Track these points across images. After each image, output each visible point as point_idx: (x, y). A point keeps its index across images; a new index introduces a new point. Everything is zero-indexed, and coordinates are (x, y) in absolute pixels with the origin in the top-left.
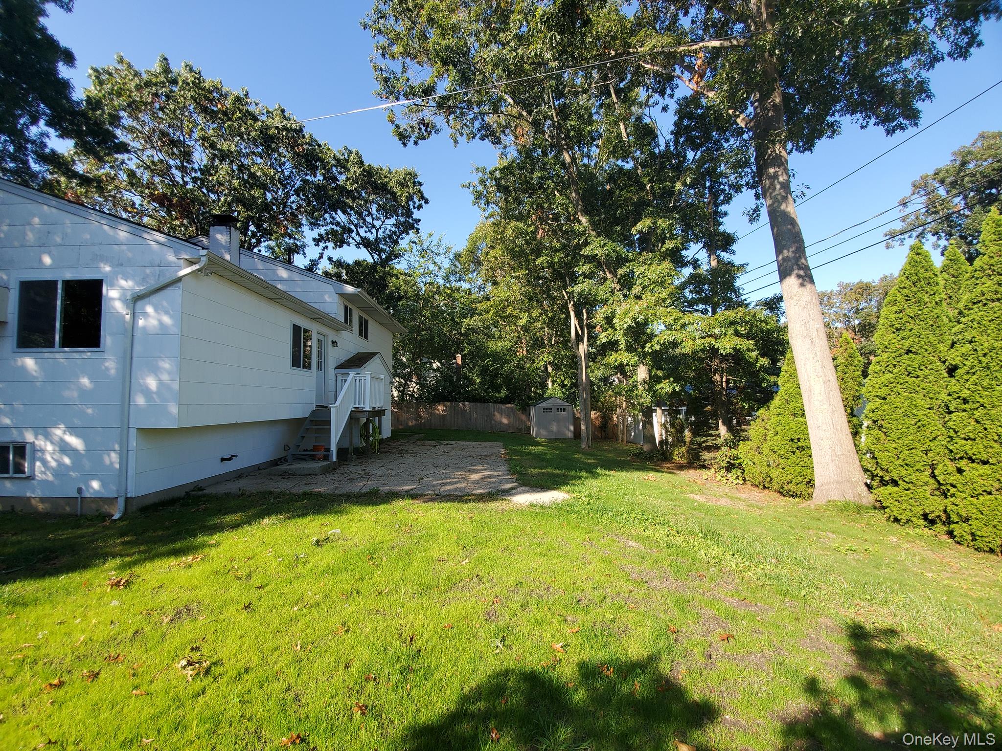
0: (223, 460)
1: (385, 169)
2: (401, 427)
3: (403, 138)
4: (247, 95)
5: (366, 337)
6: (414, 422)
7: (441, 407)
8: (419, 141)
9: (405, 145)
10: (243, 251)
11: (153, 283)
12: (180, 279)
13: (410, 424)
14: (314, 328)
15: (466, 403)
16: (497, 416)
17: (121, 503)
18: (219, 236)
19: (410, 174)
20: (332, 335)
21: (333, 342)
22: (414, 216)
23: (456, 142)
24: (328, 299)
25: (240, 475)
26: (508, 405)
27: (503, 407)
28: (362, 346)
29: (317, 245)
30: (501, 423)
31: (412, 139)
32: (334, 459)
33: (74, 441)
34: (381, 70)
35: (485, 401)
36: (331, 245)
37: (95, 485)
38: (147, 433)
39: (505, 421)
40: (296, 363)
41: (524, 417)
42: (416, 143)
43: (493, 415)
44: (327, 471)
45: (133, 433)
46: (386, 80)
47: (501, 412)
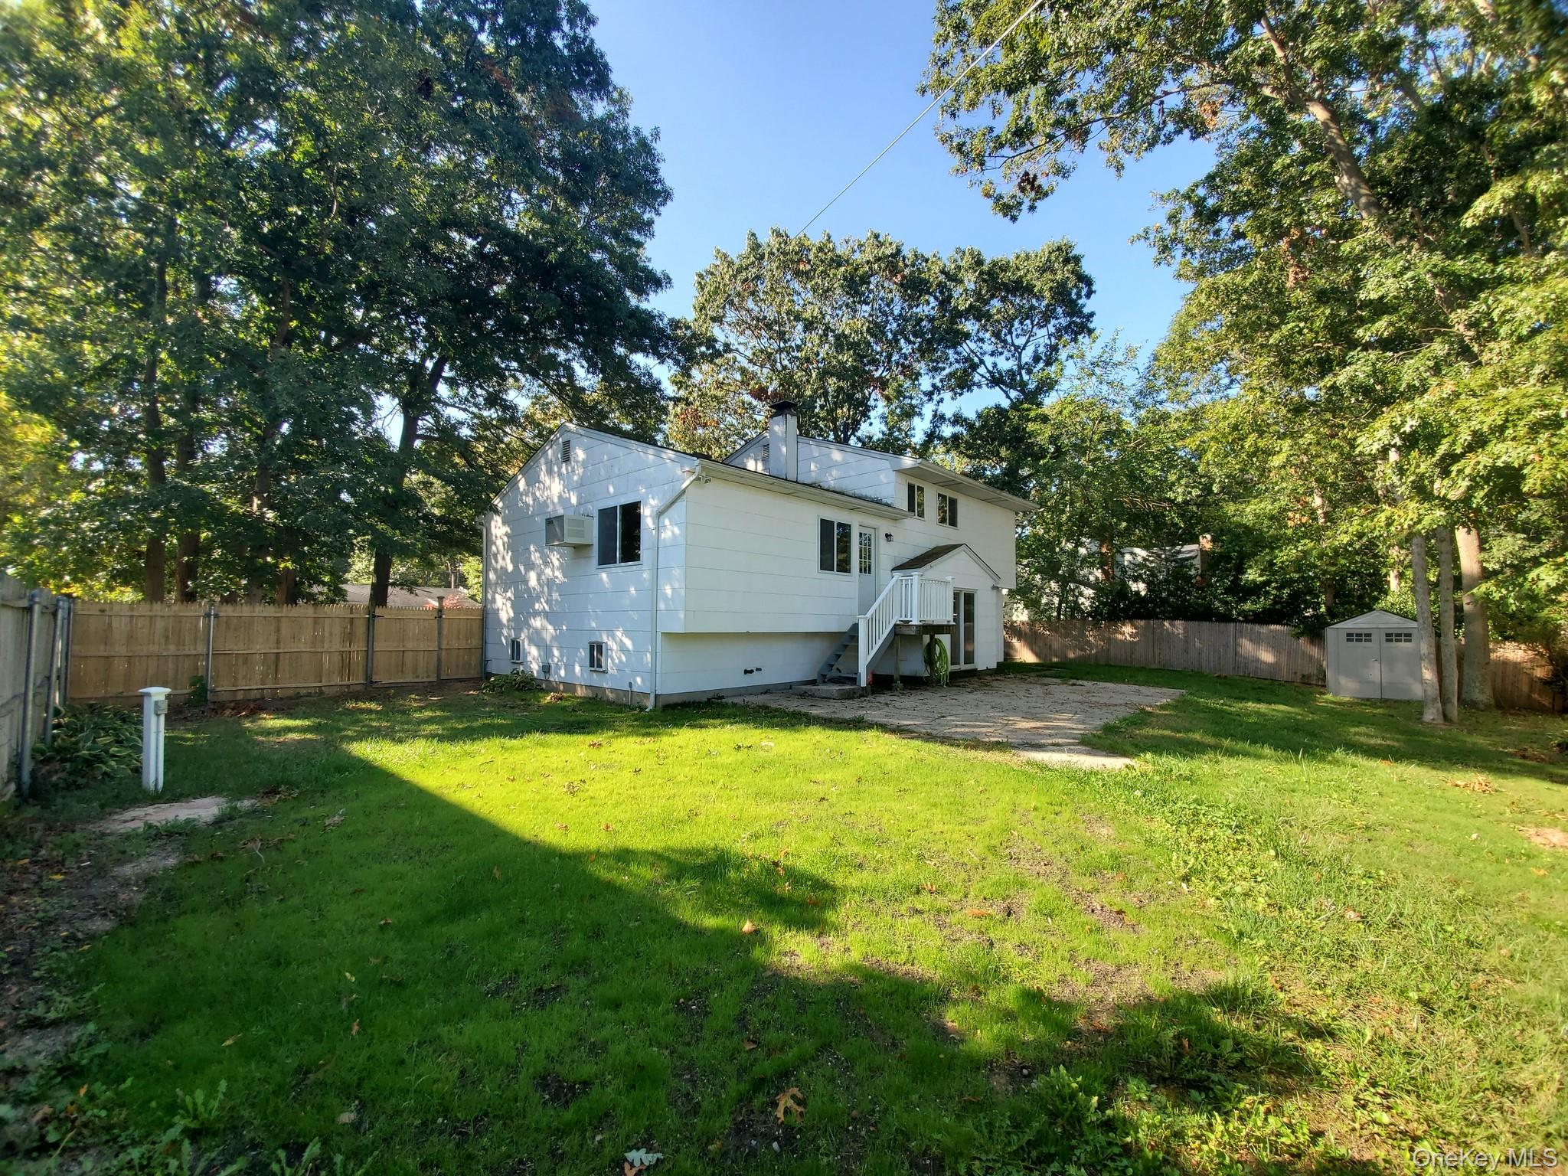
0: (746, 672)
1: (1012, 258)
2: (1055, 660)
3: (1008, 210)
4: (829, 240)
5: (953, 522)
6: (1079, 653)
7: (1128, 629)
8: (1038, 203)
9: (1014, 219)
10: (802, 439)
11: (669, 498)
12: (684, 491)
13: (1071, 655)
14: (856, 522)
15: (1179, 623)
16: (1247, 646)
17: (652, 698)
18: (776, 428)
19: (1059, 249)
20: (885, 527)
21: (887, 536)
22: (1086, 311)
23: (1120, 168)
24: (885, 481)
25: (767, 690)
26: (1273, 627)
27: (1264, 629)
28: (944, 535)
29: (931, 400)
30: (1258, 660)
31: (1025, 207)
32: (863, 683)
33: (628, 643)
34: (951, 137)
35: (1226, 618)
36: (947, 395)
37: (639, 680)
38: (669, 636)
39: (1267, 657)
40: (826, 565)
41: (1314, 651)
42: (1032, 208)
43: (1236, 645)
44: (848, 696)
45: (659, 635)
46: (960, 148)
47: (1257, 640)
